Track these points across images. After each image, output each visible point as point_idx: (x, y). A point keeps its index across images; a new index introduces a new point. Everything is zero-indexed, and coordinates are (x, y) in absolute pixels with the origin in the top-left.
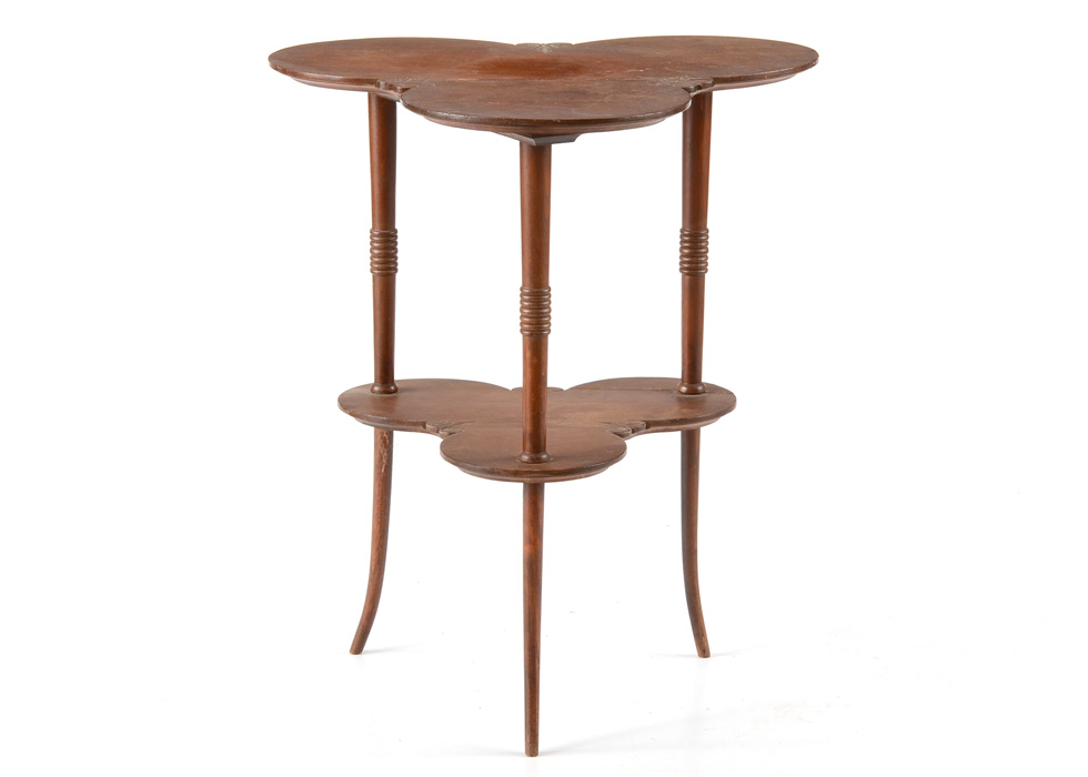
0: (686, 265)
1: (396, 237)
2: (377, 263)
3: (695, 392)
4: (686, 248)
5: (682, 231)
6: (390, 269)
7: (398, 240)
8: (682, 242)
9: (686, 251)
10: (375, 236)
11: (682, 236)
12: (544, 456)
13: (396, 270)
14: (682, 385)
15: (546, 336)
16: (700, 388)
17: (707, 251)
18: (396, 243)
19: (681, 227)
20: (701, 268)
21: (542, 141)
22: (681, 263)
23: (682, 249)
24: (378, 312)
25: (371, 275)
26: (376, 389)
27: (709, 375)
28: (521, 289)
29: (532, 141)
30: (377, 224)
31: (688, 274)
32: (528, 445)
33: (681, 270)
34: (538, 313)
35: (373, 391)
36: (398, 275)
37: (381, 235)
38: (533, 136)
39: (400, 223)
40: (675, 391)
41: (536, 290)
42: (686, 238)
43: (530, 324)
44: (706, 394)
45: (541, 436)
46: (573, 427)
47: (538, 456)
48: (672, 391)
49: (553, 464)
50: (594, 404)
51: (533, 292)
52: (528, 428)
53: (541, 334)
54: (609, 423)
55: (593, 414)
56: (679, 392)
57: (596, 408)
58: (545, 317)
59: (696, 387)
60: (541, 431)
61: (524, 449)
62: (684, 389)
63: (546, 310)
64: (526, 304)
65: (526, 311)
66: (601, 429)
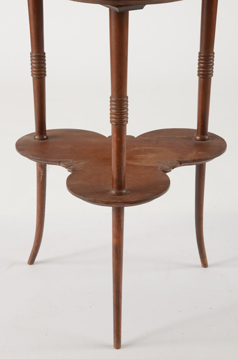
0: (201, 73)
1: (45, 57)
2: (34, 71)
3: (204, 140)
4: (202, 63)
5: (200, 53)
6: (42, 74)
7: (46, 59)
8: (199, 60)
9: (202, 65)
10: (33, 56)
11: (199, 57)
12: (124, 191)
13: (45, 75)
15: (126, 125)
16: (207, 137)
17: (213, 65)
18: (45, 60)
19: (199, 51)
20: (210, 74)
21: (122, 9)
22: (199, 71)
23: (199, 63)
24: (36, 98)
25: (32, 77)
26: (37, 137)
27: (212, 128)
28: (111, 98)
29: (117, 9)
30: (34, 50)
31: (202, 78)
32: (115, 185)
33: (198, 75)
34: (121, 112)
35: (35, 139)
36: (46, 78)
37: (36, 56)
38: (117, 6)
39: (47, 49)
40: (193, 139)
41: (119, 99)
42: (202, 58)
43: (116, 119)
44: (210, 141)
45: (123, 181)
46: (140, 166)
47: (121, 192)
48: (192, 139)
49: (129, 196)
50: (151, 148)
51: (117, 100)
52: (115, 176)
53: (122, 124)
54: (160, 163)
55: (151, 156)
56: (196, 139)
57: (152, 152)
58: (125, 114)
59: (204, 136)
60: (123, 178)
61: (113, 187)
62: (198, 138)
63: (125, 110)
64: (114, 107)
65: (114, 111)
66: (155, 168)
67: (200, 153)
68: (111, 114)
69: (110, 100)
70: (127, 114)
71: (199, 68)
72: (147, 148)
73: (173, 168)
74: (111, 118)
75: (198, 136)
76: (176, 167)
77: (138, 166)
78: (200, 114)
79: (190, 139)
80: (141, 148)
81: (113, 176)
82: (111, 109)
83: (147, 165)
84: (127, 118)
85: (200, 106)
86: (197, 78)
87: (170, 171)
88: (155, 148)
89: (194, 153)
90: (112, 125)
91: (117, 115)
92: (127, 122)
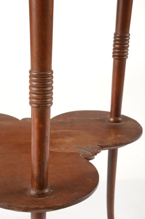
0: (116, 54)
3: (118, 121)
4: (117, 44)
5: (115, 34)
8: (115, 41)
9: (117, 46)
11: (115, 37)
12: (47, 191)
14: (111, 117)
15: (49, 107)
16: (120, 119)
17: (128, 46)
19: (115, 32)
20: (125, 55)
22: (114, 53)
23: (114, 44)
28: (30, 72)
32: (35, 184)
33: (113, 56)
34: (44, 91)
40: (107, 120)
41: (42, 73)
42: (118, 39)
43: (38, 99)
44: (123, 123)
45: (45, 178)
46: (60, 153)
47: (43, 192)
48: (105, 121)
49: (52, 197)
50: (67, 131)
51: (40, 75)
52: (36, 172)
53: (46, 106)
54: (80, 148)
55: (69, 140)
56: (110, 121)
57: (69, 135)
58: (49, 93)
59: (118, 118)
60: (45, 174)
61: (32, 186)
62: (112, 120)
63: (49, 89)
64: (34, 83)
65: (34, 89)
66: (77, 155)
67: (119, 136)
68: (30, 93)
69: (29, 74)
70: (52, 93)
71: (114, 49)
72: (63, 131)
73: (96, 155)
74: (30, 98)
75: (112, 118)
76: (98, 153)
77: (57, 153)
78: (114, 96)
79: (103, 120)
80: (57, 131)
81: (32, 172)
82: (31, 87)
83: (67, 151)
84: (52, 98)
85: (115, 89)
86: (112, 60)
87: (93, 158)
88: (72, 131)
89: (113, 135)
90: (32, 107)
91: (39, 94)
92: (52, 103)
